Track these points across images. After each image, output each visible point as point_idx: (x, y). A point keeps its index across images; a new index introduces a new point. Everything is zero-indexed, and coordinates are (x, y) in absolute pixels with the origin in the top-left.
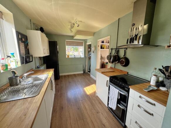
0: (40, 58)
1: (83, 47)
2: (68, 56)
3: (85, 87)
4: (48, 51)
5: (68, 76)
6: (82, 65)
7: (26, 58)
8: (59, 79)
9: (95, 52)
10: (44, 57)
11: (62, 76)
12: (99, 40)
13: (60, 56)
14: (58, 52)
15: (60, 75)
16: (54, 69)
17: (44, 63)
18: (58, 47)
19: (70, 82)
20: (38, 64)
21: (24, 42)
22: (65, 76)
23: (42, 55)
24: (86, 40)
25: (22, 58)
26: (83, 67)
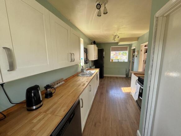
0: (92, 61)
1: (128, 51)
2: (112, 60)
3: (123, 87)
4: (97, 56)
5: (111, 77)
6: (125, 69)
7: (86, 61)
8: (103, 78)
9: (137, 57)
10: (94, 61)
11: (105, 77)
12: (141, 45)
13: (105, 60)
14: (104, 57)
15: (105, 75)
16: (99, 69)
17: (94, 65)
18: (104, 53)
19: (111, 82)
20: (91, 65)
21: (86, 52)
22: (108, 77)
23: (93, 59)
24: (131, 45)
25: (85, 61)
26: (126, 71)
